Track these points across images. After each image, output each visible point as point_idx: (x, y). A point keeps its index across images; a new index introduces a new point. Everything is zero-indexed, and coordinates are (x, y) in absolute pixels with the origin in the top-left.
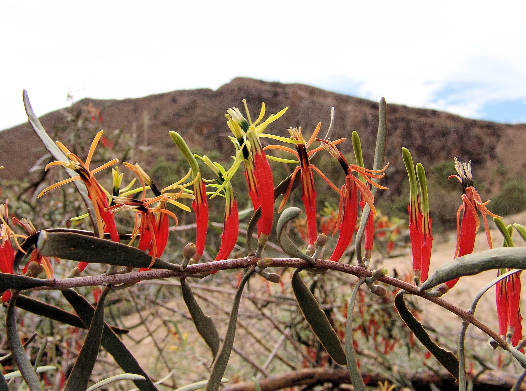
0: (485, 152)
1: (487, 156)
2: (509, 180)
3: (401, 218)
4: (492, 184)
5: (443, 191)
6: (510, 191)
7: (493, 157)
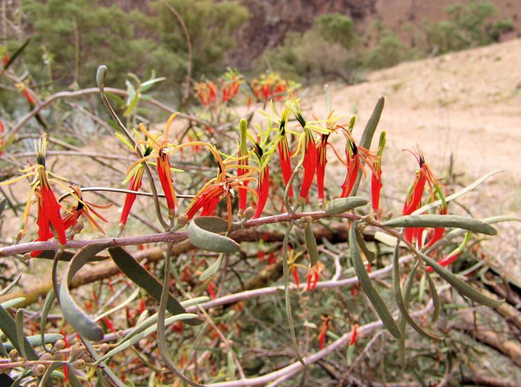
0: (367, 6)
1: (368, 11)
2: (385, 35)
3: (297, 82)
4: (369, 38)
5: (326, 44)
6: (386, 46)
7: (373, 11)
